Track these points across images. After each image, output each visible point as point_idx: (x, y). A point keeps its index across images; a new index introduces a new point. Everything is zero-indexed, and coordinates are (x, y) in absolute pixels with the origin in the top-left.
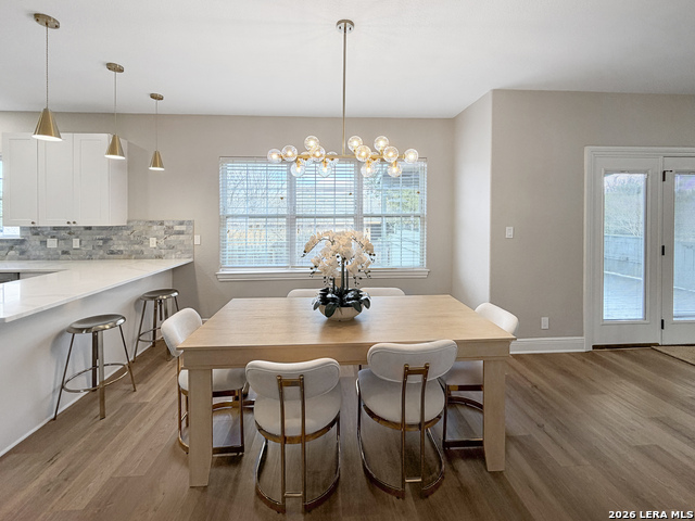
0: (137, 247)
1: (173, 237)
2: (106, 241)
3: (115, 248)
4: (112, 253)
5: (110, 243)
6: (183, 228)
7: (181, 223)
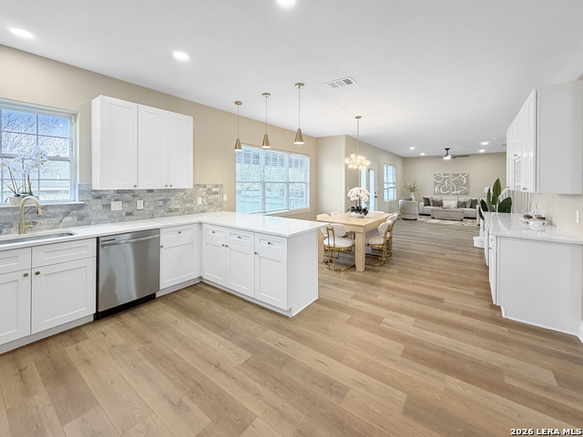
0: (188, 205)
1: (212, 196)
2: (165, 201)
3: (173, 207)
4: (170, 211)
5: (169, 203)
6: (217, 190)
7: (216, 186)
